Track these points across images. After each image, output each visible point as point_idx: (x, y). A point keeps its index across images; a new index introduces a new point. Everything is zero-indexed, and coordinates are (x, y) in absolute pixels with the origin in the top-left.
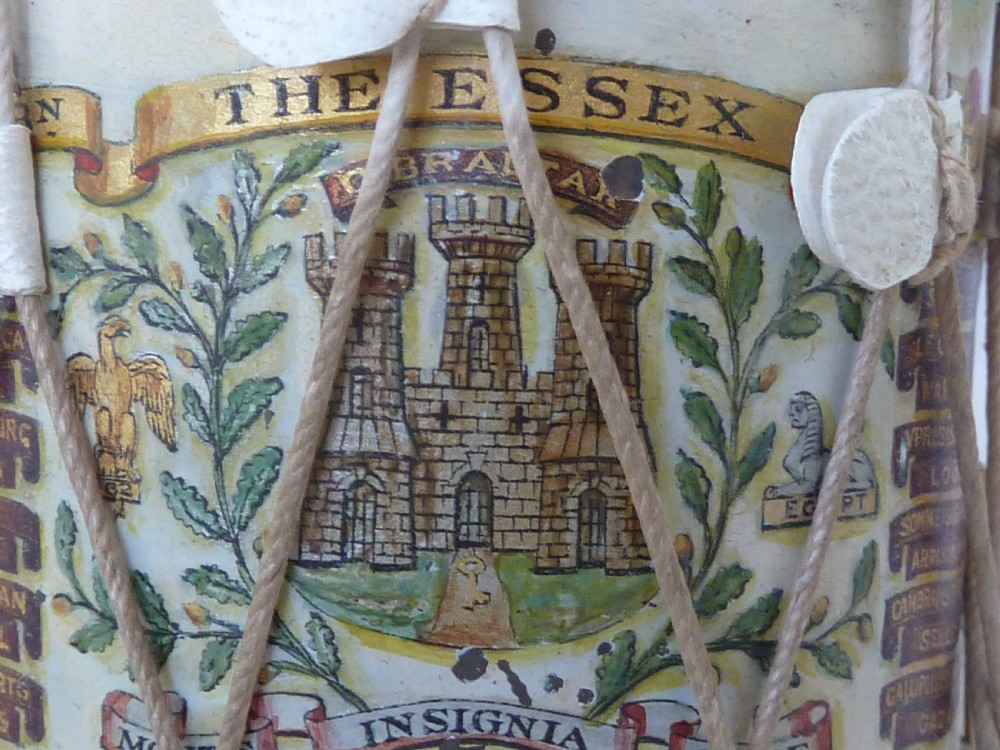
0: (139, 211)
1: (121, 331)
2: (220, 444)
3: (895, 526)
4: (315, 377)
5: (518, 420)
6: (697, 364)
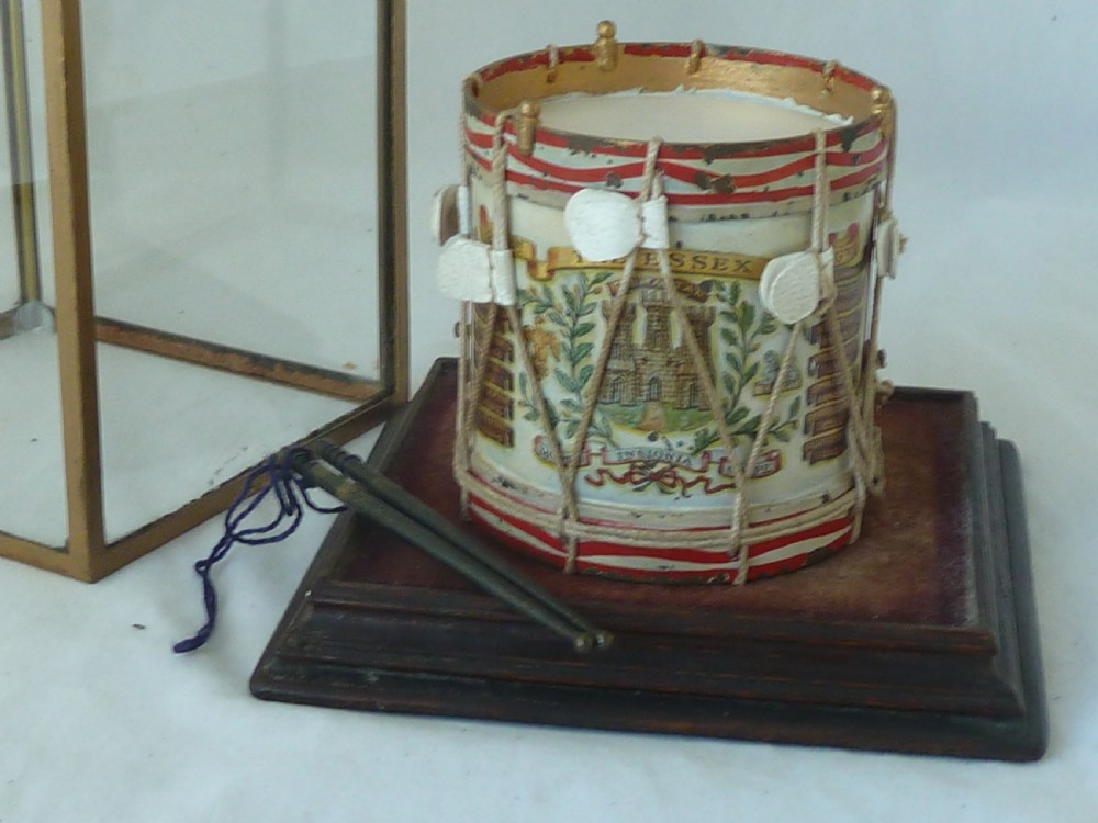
0: (548, 284)
1: (541, 321)
2: (574, 361)
3: (809, 390)
4: (603, 347)
5: (669, 363)
6: (731, 344)
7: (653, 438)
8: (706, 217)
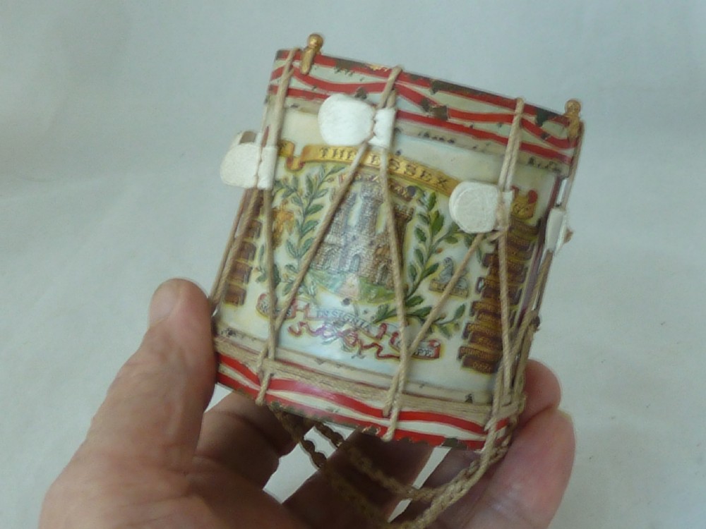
0: (298, 174)
1: (286, 203)
2: (302, 234)
3: (474, 304)
4: (325, 221)
5: (372, 244)
6: (420, 242)
7: (346, 302)
8: (423, 134)
